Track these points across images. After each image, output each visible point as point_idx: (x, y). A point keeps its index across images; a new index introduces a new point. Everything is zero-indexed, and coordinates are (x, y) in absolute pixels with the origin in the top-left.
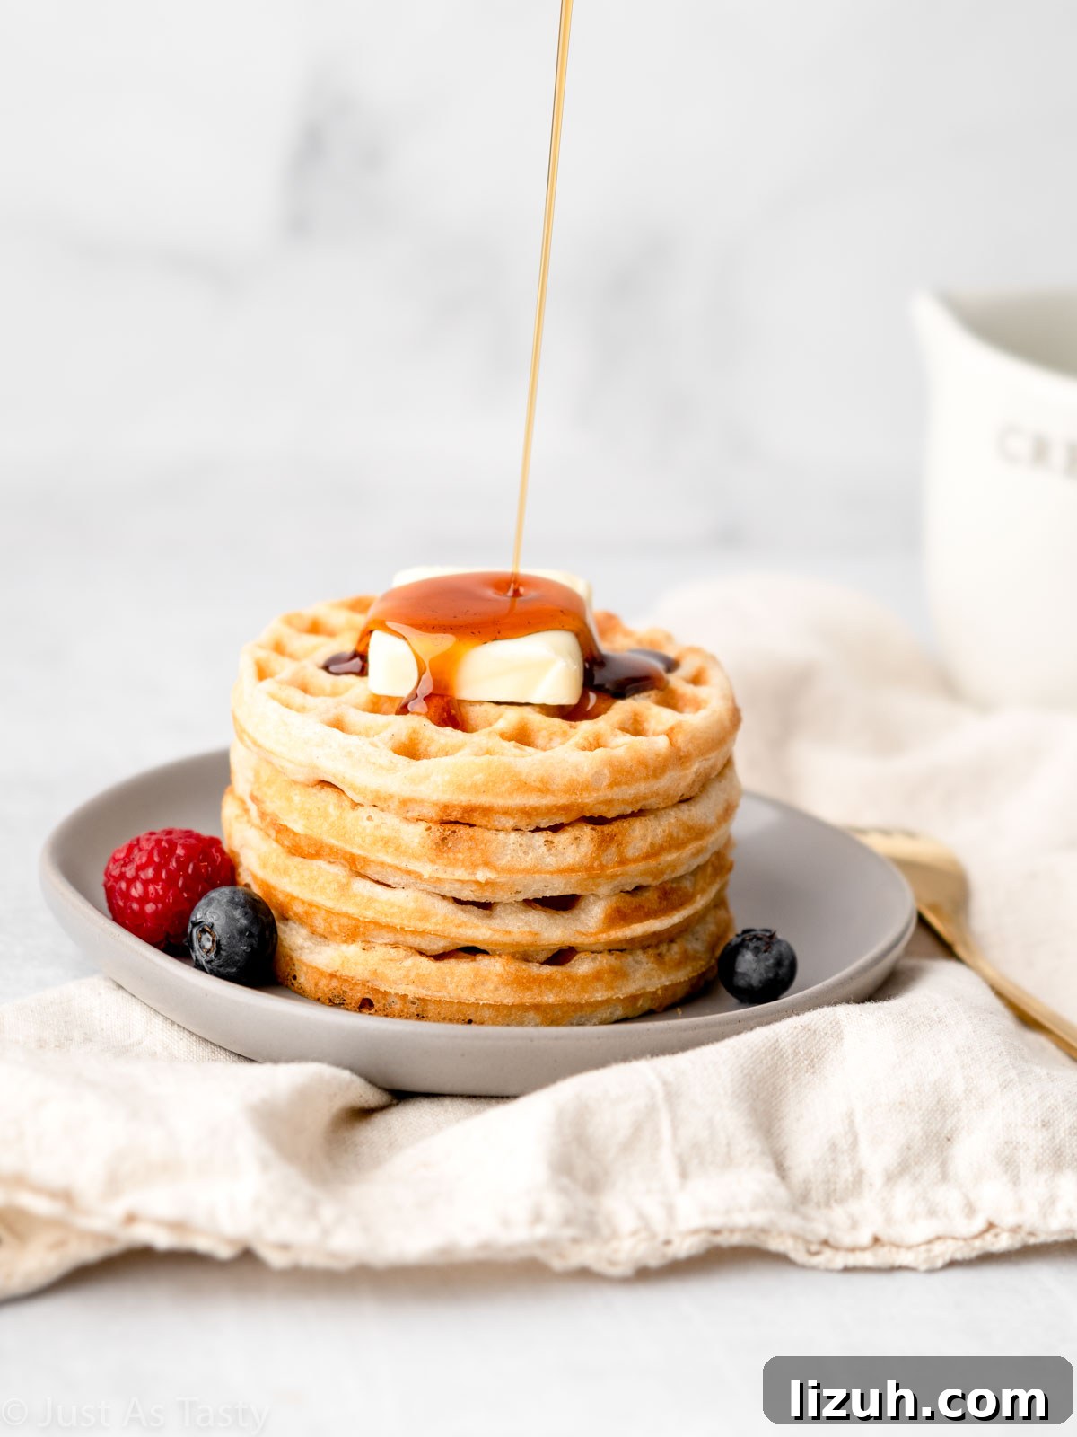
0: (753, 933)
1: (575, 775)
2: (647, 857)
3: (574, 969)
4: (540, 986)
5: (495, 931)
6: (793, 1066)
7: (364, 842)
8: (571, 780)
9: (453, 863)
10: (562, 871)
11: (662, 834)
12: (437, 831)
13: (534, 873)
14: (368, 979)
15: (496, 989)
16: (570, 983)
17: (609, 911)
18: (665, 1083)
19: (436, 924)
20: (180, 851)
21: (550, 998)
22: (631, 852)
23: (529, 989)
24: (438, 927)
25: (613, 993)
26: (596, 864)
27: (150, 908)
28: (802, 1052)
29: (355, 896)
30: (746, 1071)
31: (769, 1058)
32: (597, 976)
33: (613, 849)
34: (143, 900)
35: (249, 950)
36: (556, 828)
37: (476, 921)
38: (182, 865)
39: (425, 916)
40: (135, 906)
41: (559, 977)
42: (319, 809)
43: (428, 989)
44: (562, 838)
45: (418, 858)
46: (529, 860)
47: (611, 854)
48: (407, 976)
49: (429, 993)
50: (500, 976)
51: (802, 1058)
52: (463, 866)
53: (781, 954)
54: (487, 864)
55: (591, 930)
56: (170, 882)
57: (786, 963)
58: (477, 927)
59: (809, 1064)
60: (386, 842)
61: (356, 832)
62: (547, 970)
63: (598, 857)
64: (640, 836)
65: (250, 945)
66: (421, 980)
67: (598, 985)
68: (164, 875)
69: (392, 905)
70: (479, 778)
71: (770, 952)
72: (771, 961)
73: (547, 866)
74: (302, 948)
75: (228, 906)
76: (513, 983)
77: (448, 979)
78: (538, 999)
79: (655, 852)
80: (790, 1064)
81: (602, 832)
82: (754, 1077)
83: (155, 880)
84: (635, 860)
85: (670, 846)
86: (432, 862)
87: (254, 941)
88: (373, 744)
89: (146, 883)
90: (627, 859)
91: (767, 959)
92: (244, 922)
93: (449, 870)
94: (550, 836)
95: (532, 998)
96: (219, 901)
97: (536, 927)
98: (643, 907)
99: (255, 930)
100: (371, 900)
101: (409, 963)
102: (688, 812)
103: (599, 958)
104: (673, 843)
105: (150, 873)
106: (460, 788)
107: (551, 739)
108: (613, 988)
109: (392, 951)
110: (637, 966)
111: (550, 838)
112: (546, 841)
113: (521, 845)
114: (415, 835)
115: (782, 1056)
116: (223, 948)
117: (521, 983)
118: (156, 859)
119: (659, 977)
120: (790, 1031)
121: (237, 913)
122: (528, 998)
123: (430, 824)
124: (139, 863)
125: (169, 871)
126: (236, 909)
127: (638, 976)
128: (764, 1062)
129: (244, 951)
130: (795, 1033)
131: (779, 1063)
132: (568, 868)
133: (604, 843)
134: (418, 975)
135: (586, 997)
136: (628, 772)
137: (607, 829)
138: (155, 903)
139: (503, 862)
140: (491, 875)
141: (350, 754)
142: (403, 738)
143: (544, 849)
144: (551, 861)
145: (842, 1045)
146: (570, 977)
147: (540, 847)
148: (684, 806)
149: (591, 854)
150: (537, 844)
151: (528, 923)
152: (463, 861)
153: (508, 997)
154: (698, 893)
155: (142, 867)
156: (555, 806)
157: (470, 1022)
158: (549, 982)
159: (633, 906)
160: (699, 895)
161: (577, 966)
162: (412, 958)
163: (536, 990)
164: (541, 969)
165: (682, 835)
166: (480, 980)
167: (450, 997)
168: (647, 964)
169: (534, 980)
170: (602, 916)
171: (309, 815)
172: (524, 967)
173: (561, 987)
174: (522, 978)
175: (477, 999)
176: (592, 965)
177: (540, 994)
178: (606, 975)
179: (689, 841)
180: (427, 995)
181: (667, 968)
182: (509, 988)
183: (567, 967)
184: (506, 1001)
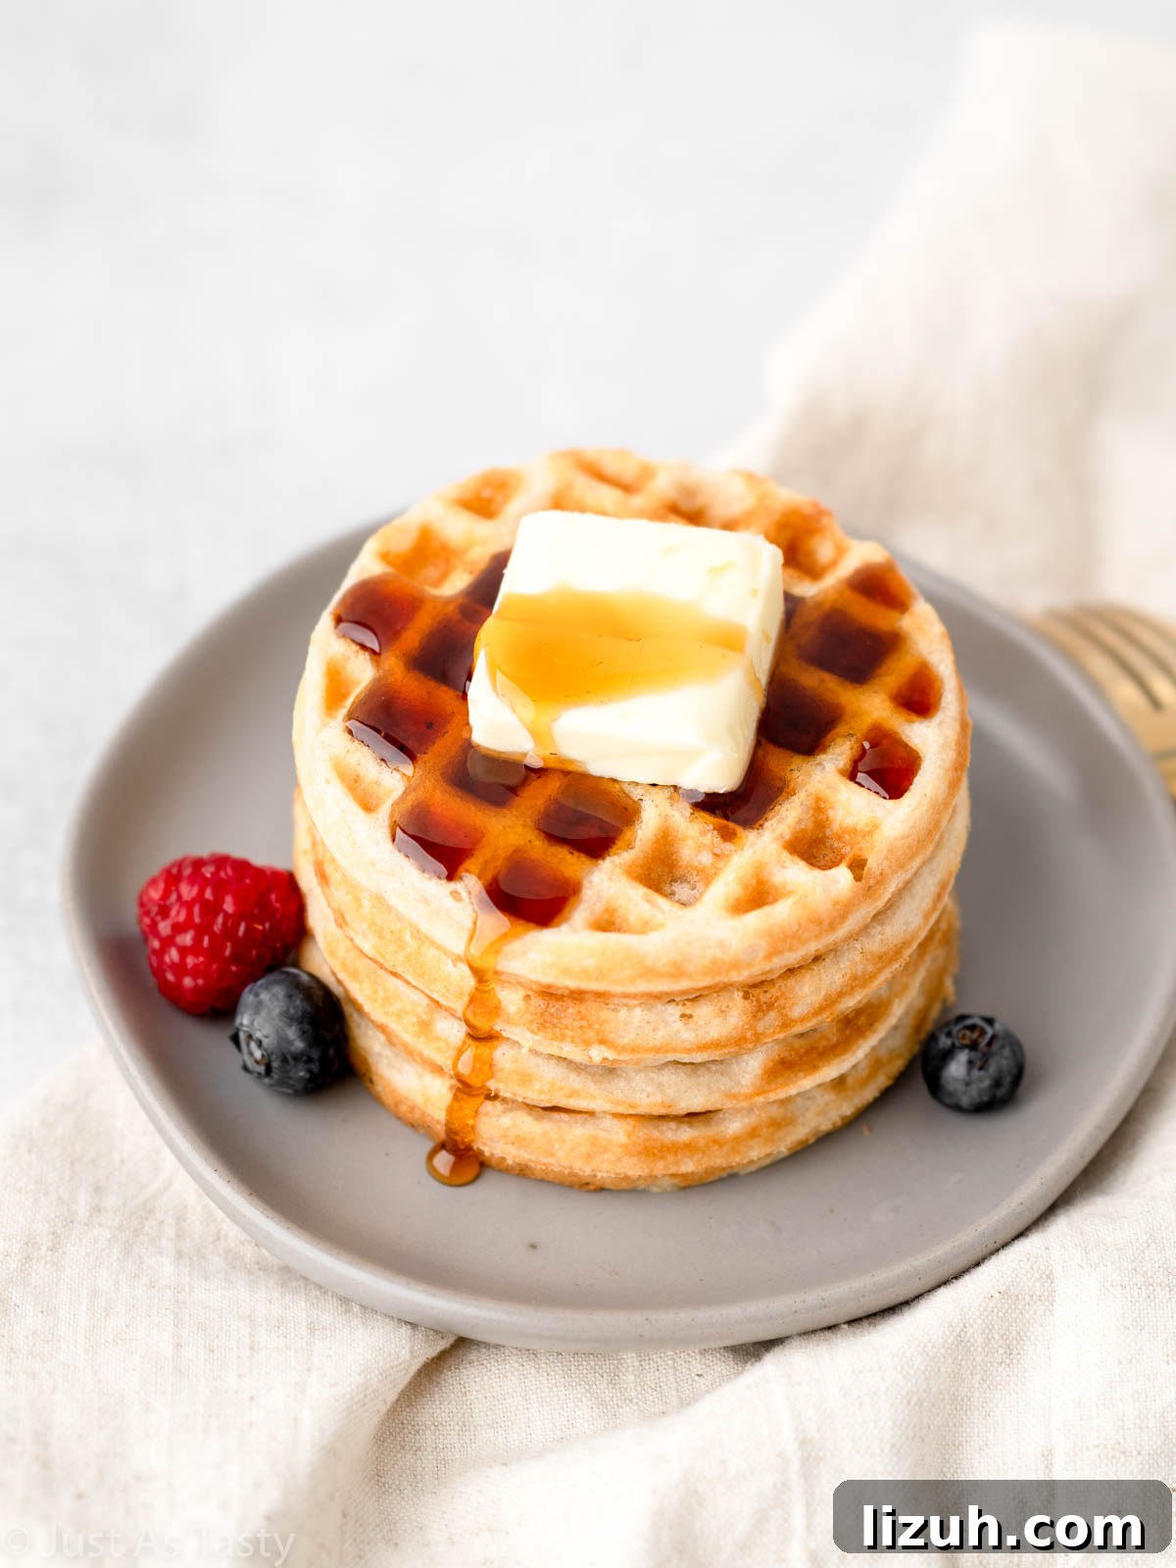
1: (718, 953)
2: (819, 1010)
3: (723, 1129)
4: (676, 1154)
5: (617, 1103)
6: (983, 1360)
7: (447, 990)
8: (714, 962)
10: (703, 1047)
11: (841, 980)
12: (537, 1002)
13: (666, 1052)
15: (619, 1159)
16: (716, 1147)
17: (771, 1064)
18: (804, 1442)
19: (541, 1092)
20: (229, 905)
21: (688, 1166)
22: (797, 1012)
23: (663, 1158)
24: (543, 1097)
25: (774, 1147)
26: (749, 1035)
27: (188, 982)
28: (997, 1337)
29: (438, 1039)
30: (914, 1400)
31: (950, 1361)
32: (753, 1133)
33: (773, 1014)
34: (180, 969)
35: (308, 1076)
36: (696, 997)
37: (592, 1087)
38: (229, 932)
40: (170, 977)
41: (702, 1143)
42: (392, 932)
44: (704, 1011)
45: (514, 1025)
46: (660, 1037)
47: (772, 1018)
48: (505, 1136)
49: (533, 1157)
50: (624, 1146)
51: (996, 1346)
52: (572, 1041)
53: (1000, 1071)
54: (602, 1042)
55: (746, 1090)
56: (215, 950)
57: (1007, 1080)
58: (593, 1097)
59: (1005, 1353)
61: (437, 975)
62: (685, 1134)
63: (752, 1027)
64: (809, 991)
65: (310, 1071)
66: (520, 1141)
67: (753, 1142)
68: (206, 941)
70: (590, 963)
71: (986, 1070)
72: (987, 1083)
73: (684, 1041)
74: (379, 1055)
75: (280, 1020)
76: (640, 1153)
77: (557, 1146)
78: (673, 1170)
79: (830, 1002)
80: (979, 1359)
81: (758, 1000)
82: (925, 1404)
83: (195, 949)
84: (803, 1019)
85: (853, 988)
86: (536, 1032)
87: (315, 1067)
88: (455, 895)
89: (183, 951)
90: (792, 1021)
91: (981, 1080)
92: (299, 1045)
93: (556, 1044)
94: (689, 1008)
95: (663, 1169)
96: (269, 1012)
97: (671, 1092)
98: (816, 1049)
99: (315, 1054)
101: (507, 1120)
102: (879, 937)
103: (756, 1112)
104: (856, 982)
105: (187, 939)
106: (566, 972)
108: (773, 1141)
109: (487, 1103)
110: (810, 1104)
111: (688, 1012)
112: (683, 1016)
113: (648, 1022)
115: (969, 1350)
116: (274, 1070)
117: (651, 1151)
118: (197, 920)
120: (984, 1305)
121: (292, 1033)
122: (660, 1168)
123: (530, 993)
124: (175, 920)
125: (213, 936)
127: (809, 1115)
128: (943, 1370)
129: (301, 1077)
130: (989, 1309)
131: (963, 1362)
132: (712, 1043)
133: (760, 1011)
134: (517, 1137)
135: (736, 1159)
136: (794, 936)
137: (765, 995)
138: (194, 979)
139: (626, 1040)
140: (611, 1055)
141: (426, 901)
143: (679, 1025)
144: (688, 1035)
145: (1052, 1314)
146: (715, 1142)
147: (674, 1022)
148: (876, 930)
149: (743, 1026)
150: (671, 1019)
151: (660, 1086)
152: (573, 1037)
153: (634, 1168)
155: (177, 928)
156: (693, 989)
157: (587, 1184)
158: (689, 1148)
159: (802, 1051)
160: (897, 1001)
161: (726, 1123)
162: (511, 1114)
163: (670, 1158)
164: (678, 1133)
165: (870, 968)
166: (598, 1147)
167: (560, 1165)
168: (822, 1096)
169: (669, 1149)
170: (760, 1072)
171: (381, 936)
172: (655, 1134)
173: (704, 1153)
174: (653, 1148)
175: (593, 1170)
176: (746, 1120)
177: (676, 1163)
178: (764, 1130)
179: (880, 970)
180: (530, 1160)
181: (850, 1093)
182: (635, 1160)
183: (713, 1124)
184: (631, 1173)
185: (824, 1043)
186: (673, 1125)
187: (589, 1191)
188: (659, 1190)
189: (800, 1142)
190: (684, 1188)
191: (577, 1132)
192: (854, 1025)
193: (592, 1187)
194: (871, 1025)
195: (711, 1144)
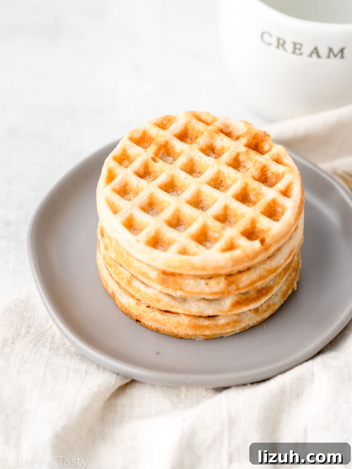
1: (216, 264)
2: (249, 285)
3: (218, 322)
4: (203, 328)
7: (135, 271)
8: (215, 266)
9: (168, 287)
10: (212, 294)
11: (256, 276)
12: (162, 276)
13: (200, 294)
14: (138, 315)
15: (186, 329)
16: (216, 327)
17: (234, 303)
19: (163, 305)
21: (207, 333)
22: (242, 285)
23: (199, 329)
25: (234, 329)
26: (226, 291)
29: (133, 287)
32: (228, 324)
33: (234, 285)
36: (210, 278)
37: (178, 305)
39: (158, 301)
41: (212, 326)
42: (120, 252)
43: (160, 325)
44: (212, 282)
45: (154, 282)
46: (198, 289)
47: (233, 287)
48: (152, 319)
49: (160, 326)
50: (187, 325)
52: (171, 289)
54: (181, 289)
55: (226, 310)
58: (178, 308)
60: (144, 274)
61: (133, 266)
62: (207, 322)
63: (227, 289)
64: (245, 280)
66: (156, 321)
67: (228, 327)
69: (146, 294)
70: (177, 264)
74: (117, 292)
76: (192, 327)
77: (167, 323)
78: (203, 333)
79: (253, 283)
80: (288, 398)
81: (229, 280)
82: (269, 410)
84: (244, 288)
86: (161, 285)
88: (138, 241)
90: (240, 288)
93: (166, 289)
94: (208, 281)
95: (200, 333)
97: (202, 309)
98: (249, 299)
100: (139, 290)
101: (152, 314)
102: (269, 264)
103: (229, 317)
104: (261, 278)
107: (215, 233)
108: (234, 327)
109: (147, 308)
110: (246, 316)
112: (206, 283)
113: (195, 285)
114: (154, 274)
119: (256, 318)
122: (198, 332)
123: (159, 272)
127: (246, 320)
132: (214, 293)
133: (230, 284)
134: (155, 320)
135: (223, 332)
136: (241, 261)
137: (231, 279)
139: (188, 289)
140: (183, 294)
143: (204, 286)
144: (207, 290)
145: (312, 386)
146: (216, 326)
149: (224, 288)
150: (202, 284)
151: (199, 307)
152: (172, 287)
153: (190, 332)
157: (177, 336)
158: (208, 327)
159: (244, 299)
160: (276, 286)
161: (220, 320)
162: (154, 313)
163: (202, 330)
164: (205, 322)
165: (266, 274)
166: (179, 325)
167: (168, 329)
168: (251, 314)
169: (201, 327)
170: (230, 304)
171: (117, 253)
172: (197, 322)
173: (212, 329)
174: (196, 326)
175: (178, 332)
176: (226, 320)
177: (204, 331)
178: (231, 323)
179: (269, 275)
180: (159, 327)
181: (260, 314)
182: (191, 329)
183: (216, 320)
184: (189, 333)
185: (251, 297)
186: (203, 319)
187: (177, 338)
188: (199, 340)
189: (243, 328)
190: (207, 339)
191: (173, 319)
192: (261, 292)
193: (178, 337)
194: (267, 293)
195: (214, 326)
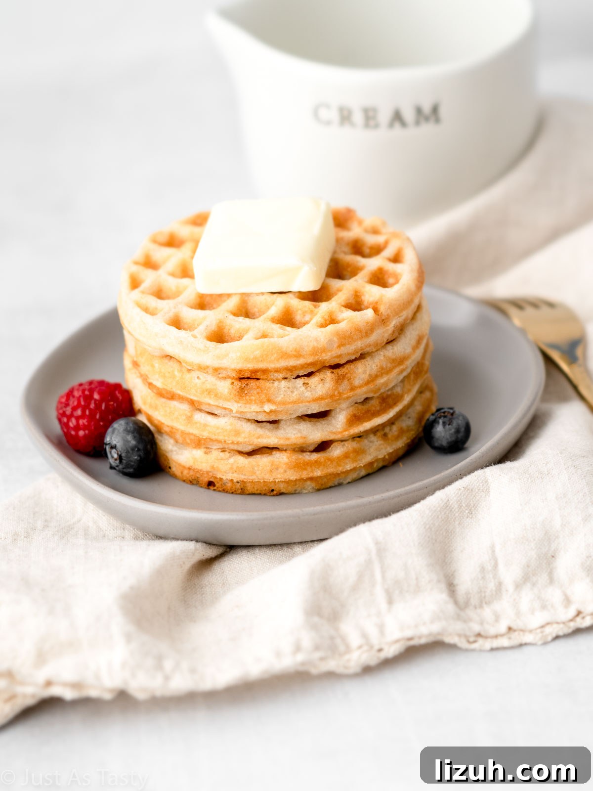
0: (443, 411)
1: (316, 344)
2: (367, 383)
3: (332, 453)
4: (311, 467)
5: (280, 439)
6: (459, 515)
7: (197, 392)
8: (314, 348)
9: (250, 402)
10: (316, 400)
11: (376, 368)
12: (238, 384)
13: (299, 403)
14: (210, 470)
15: (285, 472)
16: (329, 462)
17: (349, 417)
18: (377, 543)
19: (245, 438)
20: (96, 396)
21: (318, 473)
22: (357, 382)
23: (305, 469)
24: (246, 440)
25: (357, 464)
26: (336, 393)
27: (81, 433)
28: (464, 505)
29: (196, 423)
30: (427, 527)
31: (443, 513)
32: (346, 456)
33: (346, 382)
34: (77, 428)
35: (139, 458)
36: (309, 375)
37: (268, 433)
38: (98, 404)
39: (237, 433)
40: (73, 433)
41: (322, 460)
42: (169, 372)
43: (245, 475)
44: (313, 381)
45: (228, 400)
46: (295, 396)
47: (345, 385)
48: (231, 468)
49: (246, 477)
50: (287, 464)
51: (464, 509)
52: (255, 403)
53: (459, 425)
54: (269, 401)
55: (339, 430)
56: (91, 417)
57: (463, 429)
58: (269, 437)
59: (469, 513)
60: (209, 392)
61: (191, 386)
62: (315, 456)
63: (337, 389)
64: (361, 372)
65: (139, 456)
66: (239, 470)
67: (347, 461)
68: (87, 412)
69: (218, 428)
70: (258, 353)
71: (452, 425)
72: (453, 430)
73: (306, 397)
74: (172, 451)
75: (123, 433)
76: (294, 467)
77: (256, 468)
78: (311, 475)
79: (373, 379)
80: (457, 514)
81: (338, 374)
82: (433, 529)
83: (83, 416)
84: (360, 387)
85: (382, 374)
86: (237, 402)
87: (141, 453)
88: (195, 337)
89: (78, 418)
90: (355, 387)
91: (450, 430)
92: (133, 442)
93: (248, 406)
94: (306, 380)
95: (307, 475)
96: (118, 431)
97: (305, 433)
98: (370, 411)
99: (141, 447)
100: (205, 425)
101: (232, 460)
102: (391, 351)
103: (346, 445)
104: (383, 372)
105: (79, 412)
106: (247, 360)
107: (304, 316)
108: (356, 461)
109: (222, 454)
110: (371, 444)
111: (306, 382)
112: (304, 384)
113: (288, 388)
114: (225, 387)
115: (451, 510)
116: (124, 458)
117: (299, 466)
118: (83, 403)
119: (386, 448)
120: (457, 492)
121: (129, 438)
122: (305, 475)
123: (233, 380)
124: (73, 405)
125: (90, 410)
126: (128, 435)
127: (372, 450)
128: (440, 517)
129: (136, 459)
130: (459, 494)
131: (449, 515)
132: (319, 398)
133: (339, 380)
134: (238, 467)
135: (340, 469)
136: (349, 337)
137: (341, 371)
138: (84, 430)
139: (279, 399)
140: (273, 407)
141: (181, 343)
142: (214, 327)
143: (303, 388)
144: (308, 394)
145: (489, 497)
146: (329, 459)
147: (300, 387)
148: (389, 347)
149: (332, 387)
150: (299, 386)
151: (299, 431)
152: (255, 400)
153: (292, 476)
154: (406, 393)
155: (74, 409)
156: (306, 364)
157: (273, 490)
158: (317, 463)
159: (363, 411)
160: (406, 395)
161: (333, 451)
162: (234, 457)
163: (309, 469)
164: (311, 456)
165: (389, 365)
166: (275, 468)
167: (258, 479)
168: (377, 441)
169: (307, 464)
170: (345, 421)
171: (164, 376)
172: (300, 457)
173: (324, 465)
174: (300, 463)
175: (274, 479)
176: (342, 449)
177: (312, 472)
178: (351, 454)
179: (394, 367)
180: (245, 479)
181: (390, 441)
182: (292, 470)
183: (327, 452)
184: (291, 478)
185: (374, 409)
186: (309, 453)
187: (274, 496)
188: (307, 491)
189: (371, 464)
190: (319, 490)
191: (263, 461)
192: (387, 400)
193: (275, 492)
194: (395, 404)
195: (327, 461)
